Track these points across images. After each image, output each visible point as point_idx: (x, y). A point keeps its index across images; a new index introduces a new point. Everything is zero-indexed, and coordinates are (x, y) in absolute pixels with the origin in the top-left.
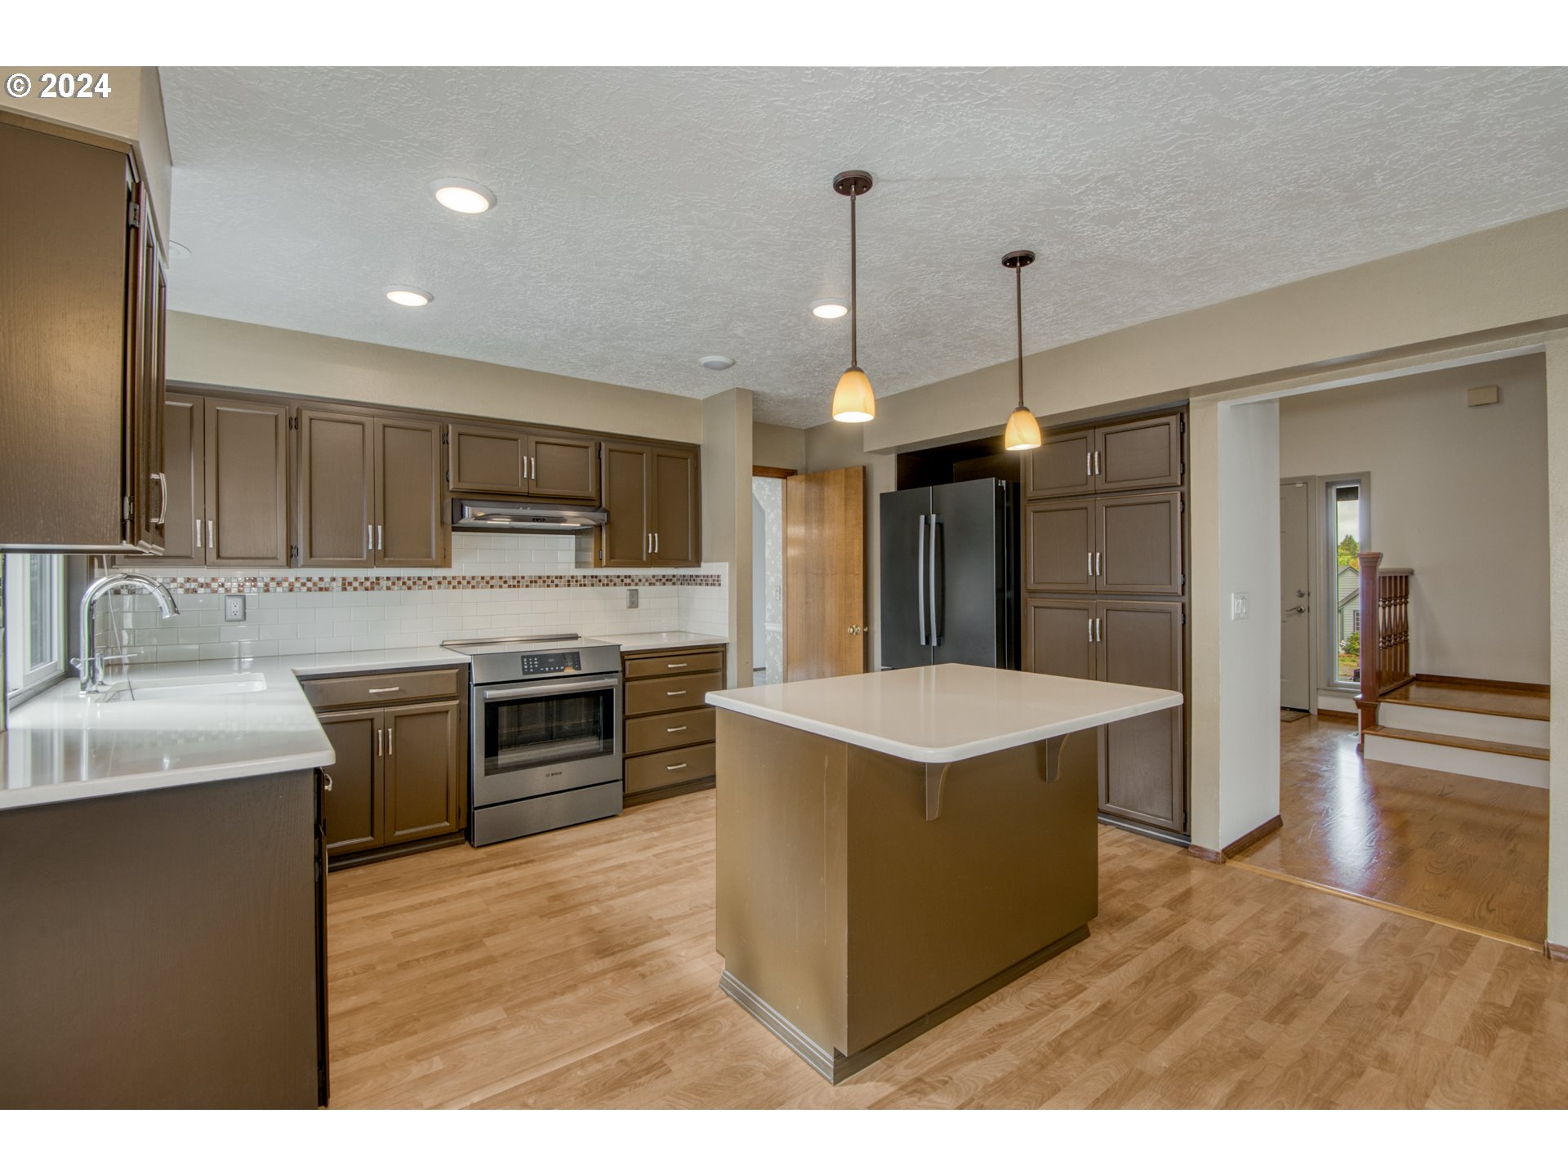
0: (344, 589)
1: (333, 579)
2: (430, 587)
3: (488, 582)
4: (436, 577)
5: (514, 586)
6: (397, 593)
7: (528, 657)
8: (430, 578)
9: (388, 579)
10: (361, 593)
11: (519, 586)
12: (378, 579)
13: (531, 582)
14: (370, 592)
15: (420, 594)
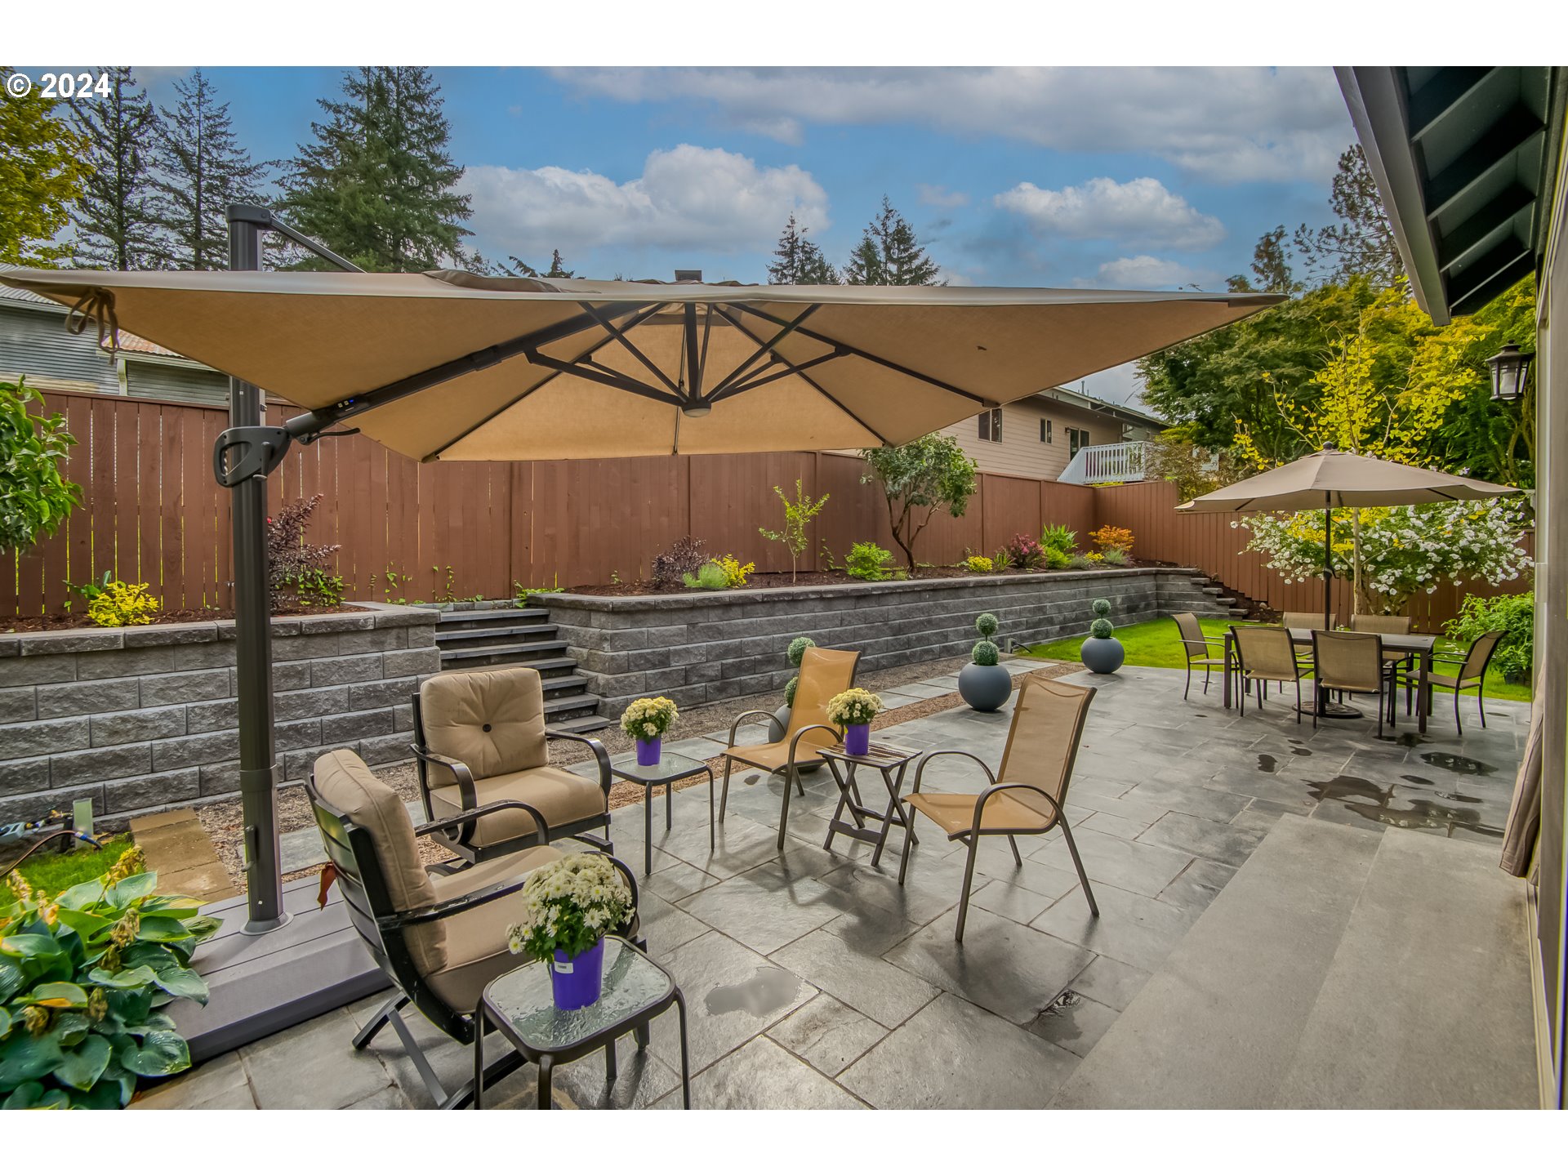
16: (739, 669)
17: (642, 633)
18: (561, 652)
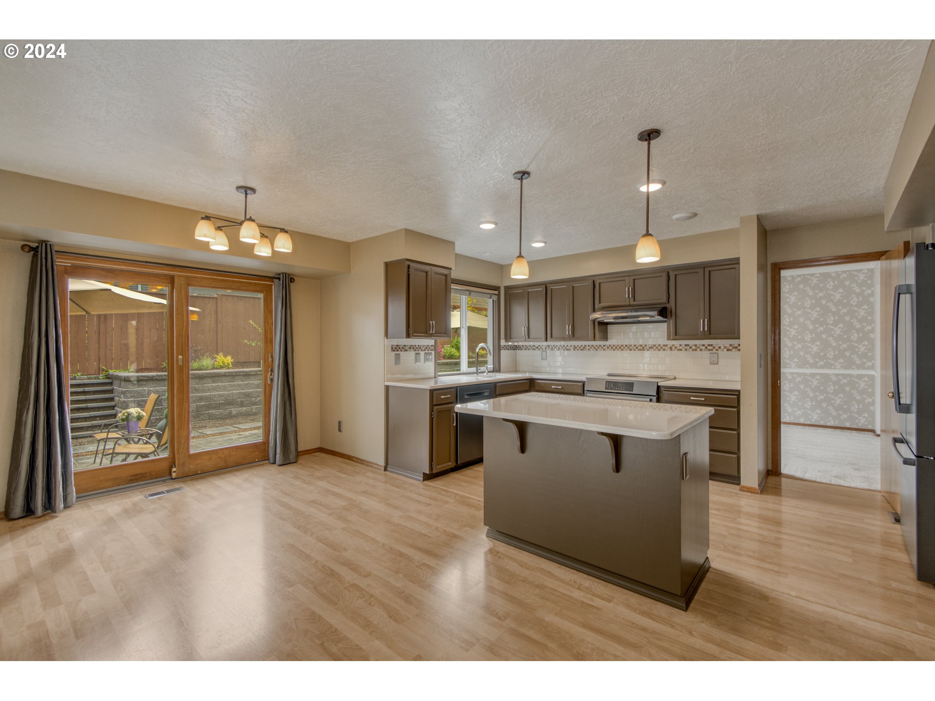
0: (574, 350)
1: (571, 346)
2: (604, 350)
3: (629, 348)
4: (607, 345)
5: (641, 350)
6: (592, 351)
7: (609, 382)
8: (604, 346)
9: (589, 346)
10: (580, 351)
11: (644, 350)
12: (585, 346)
13: (650, 348)
14: (583, 351)
15: (601, 352)
16: (209, 407)
17: (145, 390)
18: (112, 399)
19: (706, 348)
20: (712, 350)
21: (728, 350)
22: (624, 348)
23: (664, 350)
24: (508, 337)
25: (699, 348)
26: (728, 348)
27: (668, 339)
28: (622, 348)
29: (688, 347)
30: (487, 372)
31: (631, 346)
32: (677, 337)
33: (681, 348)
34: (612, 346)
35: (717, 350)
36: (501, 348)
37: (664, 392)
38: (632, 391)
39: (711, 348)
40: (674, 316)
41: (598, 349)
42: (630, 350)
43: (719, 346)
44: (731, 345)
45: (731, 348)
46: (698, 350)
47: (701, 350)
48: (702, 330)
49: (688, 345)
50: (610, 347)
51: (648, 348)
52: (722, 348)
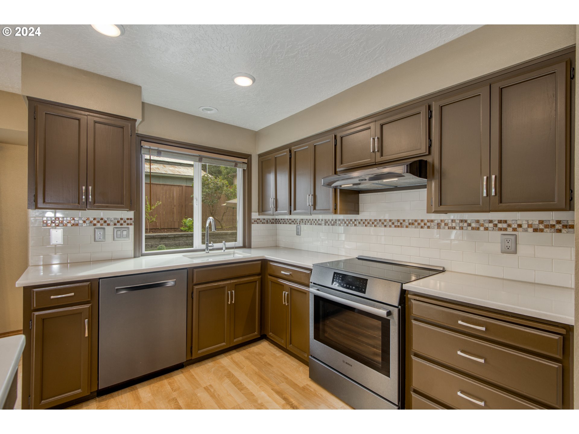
0: (325, 225)
2: (355, 225)
3: (383, 223)
4: (358, 220)
5: (398, 226)
6: (343, 227)
8: (355, 220)
9: (339, 220)
10: (331, 227)
11: (402, 227)
13: (409, 224)
15: (352, 229)
19: (496, 225)
20: (505, 229)
21: (535, 230)
22: (378, 223)
23: (429, 227)
24: (262, 209)
25: (482, 225)
26: (536, 227)
27: (429, 211)
28: (376, 223)
29: (465, 225)
30: (224, 249)
31: (385, 220)
32: (442, 208)
33: (454, 225)
34: (364, 221)
35: (514, 230)
36: (253, 221)
37: (413, 301)
38: (364, 292)
39: (505, 226)
40: (437, 175)
41: (349, 225)
42: (385, 226)
43: (519, 223)
44: (541, 222)
45: (541, 226)
46: (482, 228)
47: (486, 229)
48: (485, 195)
49: (466, 221)
50: (362, 222)
51: (407, 224)
52: (525, 226)
